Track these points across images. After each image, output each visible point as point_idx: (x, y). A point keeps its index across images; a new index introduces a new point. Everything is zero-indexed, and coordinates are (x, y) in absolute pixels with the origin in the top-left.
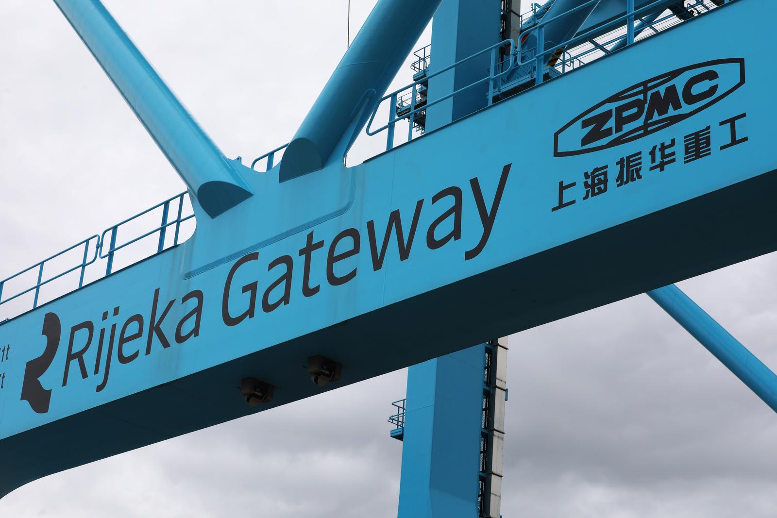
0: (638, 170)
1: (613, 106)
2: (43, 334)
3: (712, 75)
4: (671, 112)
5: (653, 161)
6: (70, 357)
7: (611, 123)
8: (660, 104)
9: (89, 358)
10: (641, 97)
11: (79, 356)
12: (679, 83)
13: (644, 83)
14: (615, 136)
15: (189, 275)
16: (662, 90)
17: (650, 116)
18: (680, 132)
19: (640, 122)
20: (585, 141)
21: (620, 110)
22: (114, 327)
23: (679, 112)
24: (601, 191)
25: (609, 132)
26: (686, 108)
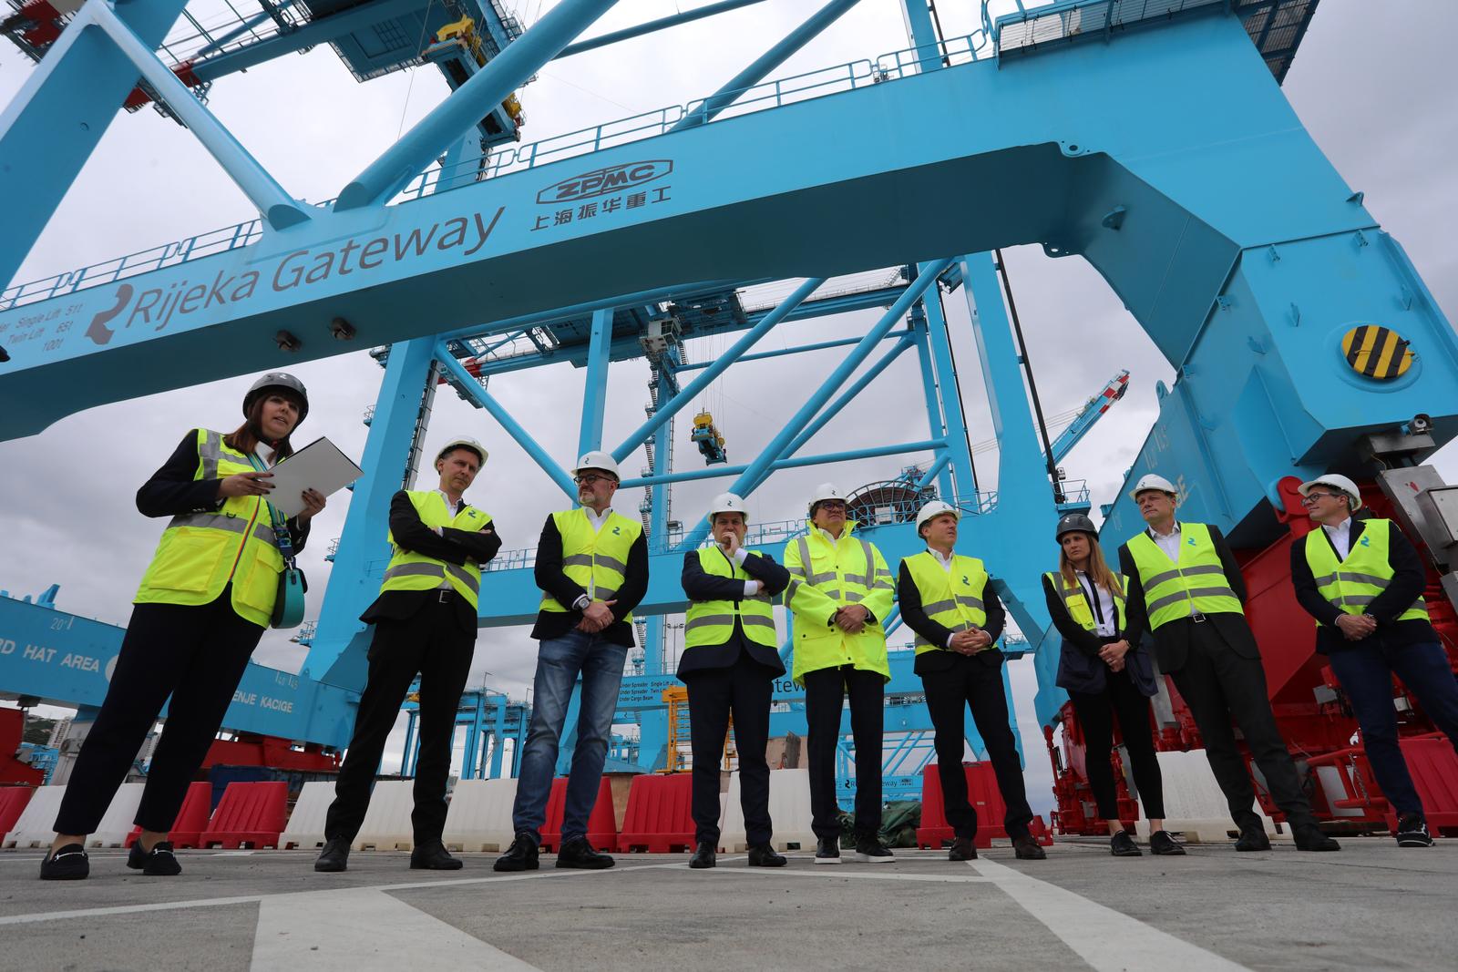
0: (593, 212)
1: (581, 180)
2: (117, 296)
3: (652, 167)
4: (620, 184)
5: (605, 207)
6: (137, 309)
7: (579, 188)
8: (612, 180)
9: (154, 312)
10: (601, 176)
11: (146, 310)
12: (628, 171)
13: (604, 170)
14: (580, 194)
15: (249, 263)
16: (616, 174)
17: (606, 185)
18: (625, 194)
19: (599, 188)
20: (558, 197)
21: (585, 182)
22: (180, 293)
23: (625, 184)
24: (566, 221)
25: (577, 192)
26: (630, 182)
